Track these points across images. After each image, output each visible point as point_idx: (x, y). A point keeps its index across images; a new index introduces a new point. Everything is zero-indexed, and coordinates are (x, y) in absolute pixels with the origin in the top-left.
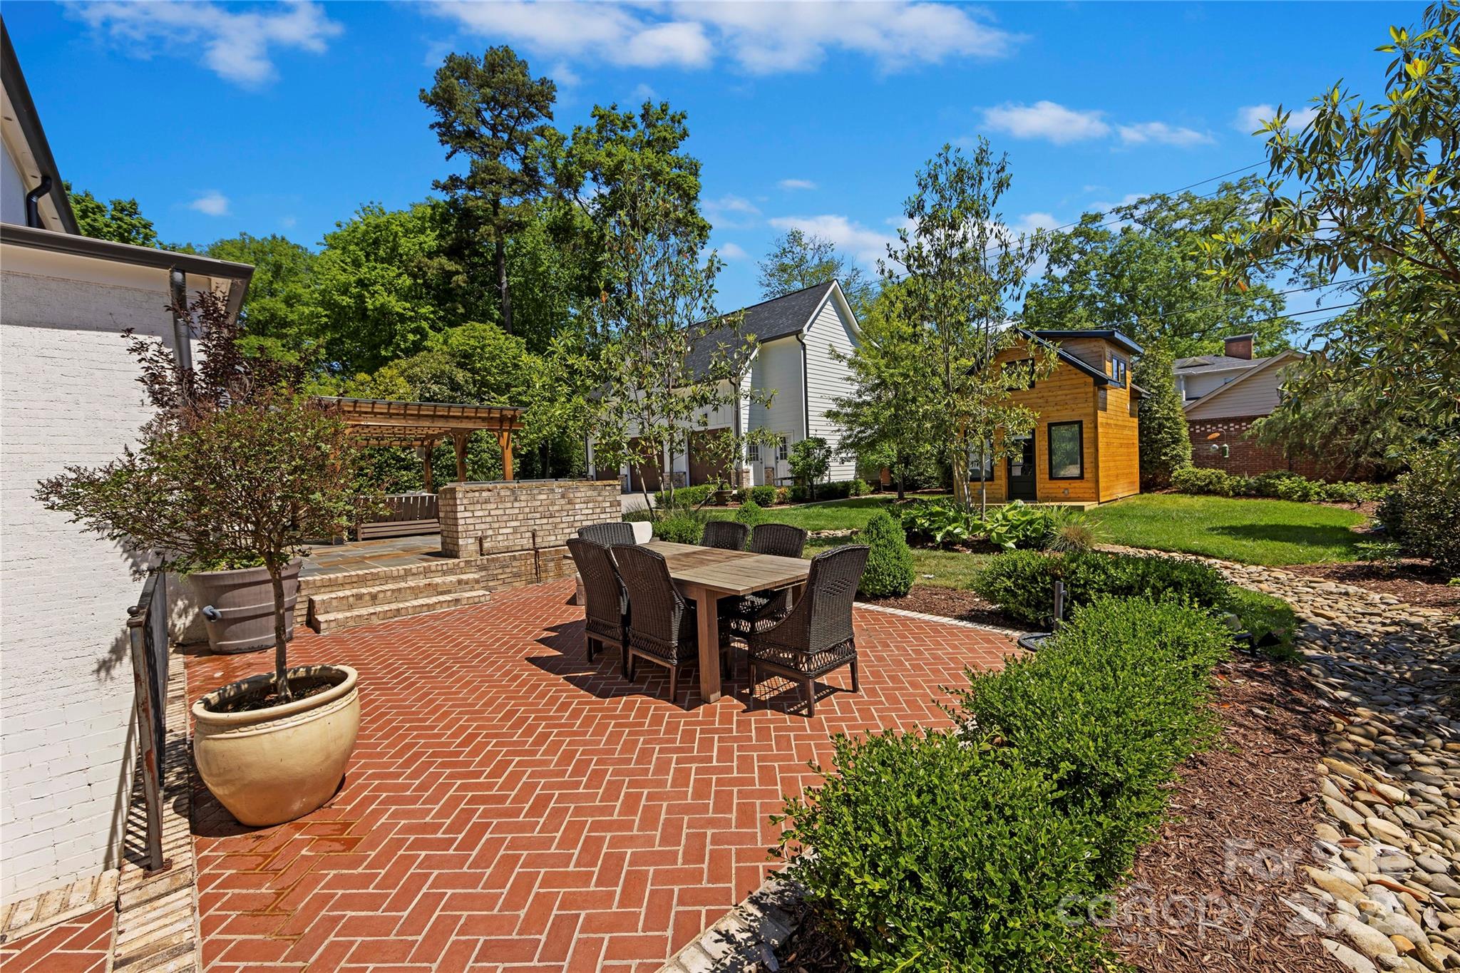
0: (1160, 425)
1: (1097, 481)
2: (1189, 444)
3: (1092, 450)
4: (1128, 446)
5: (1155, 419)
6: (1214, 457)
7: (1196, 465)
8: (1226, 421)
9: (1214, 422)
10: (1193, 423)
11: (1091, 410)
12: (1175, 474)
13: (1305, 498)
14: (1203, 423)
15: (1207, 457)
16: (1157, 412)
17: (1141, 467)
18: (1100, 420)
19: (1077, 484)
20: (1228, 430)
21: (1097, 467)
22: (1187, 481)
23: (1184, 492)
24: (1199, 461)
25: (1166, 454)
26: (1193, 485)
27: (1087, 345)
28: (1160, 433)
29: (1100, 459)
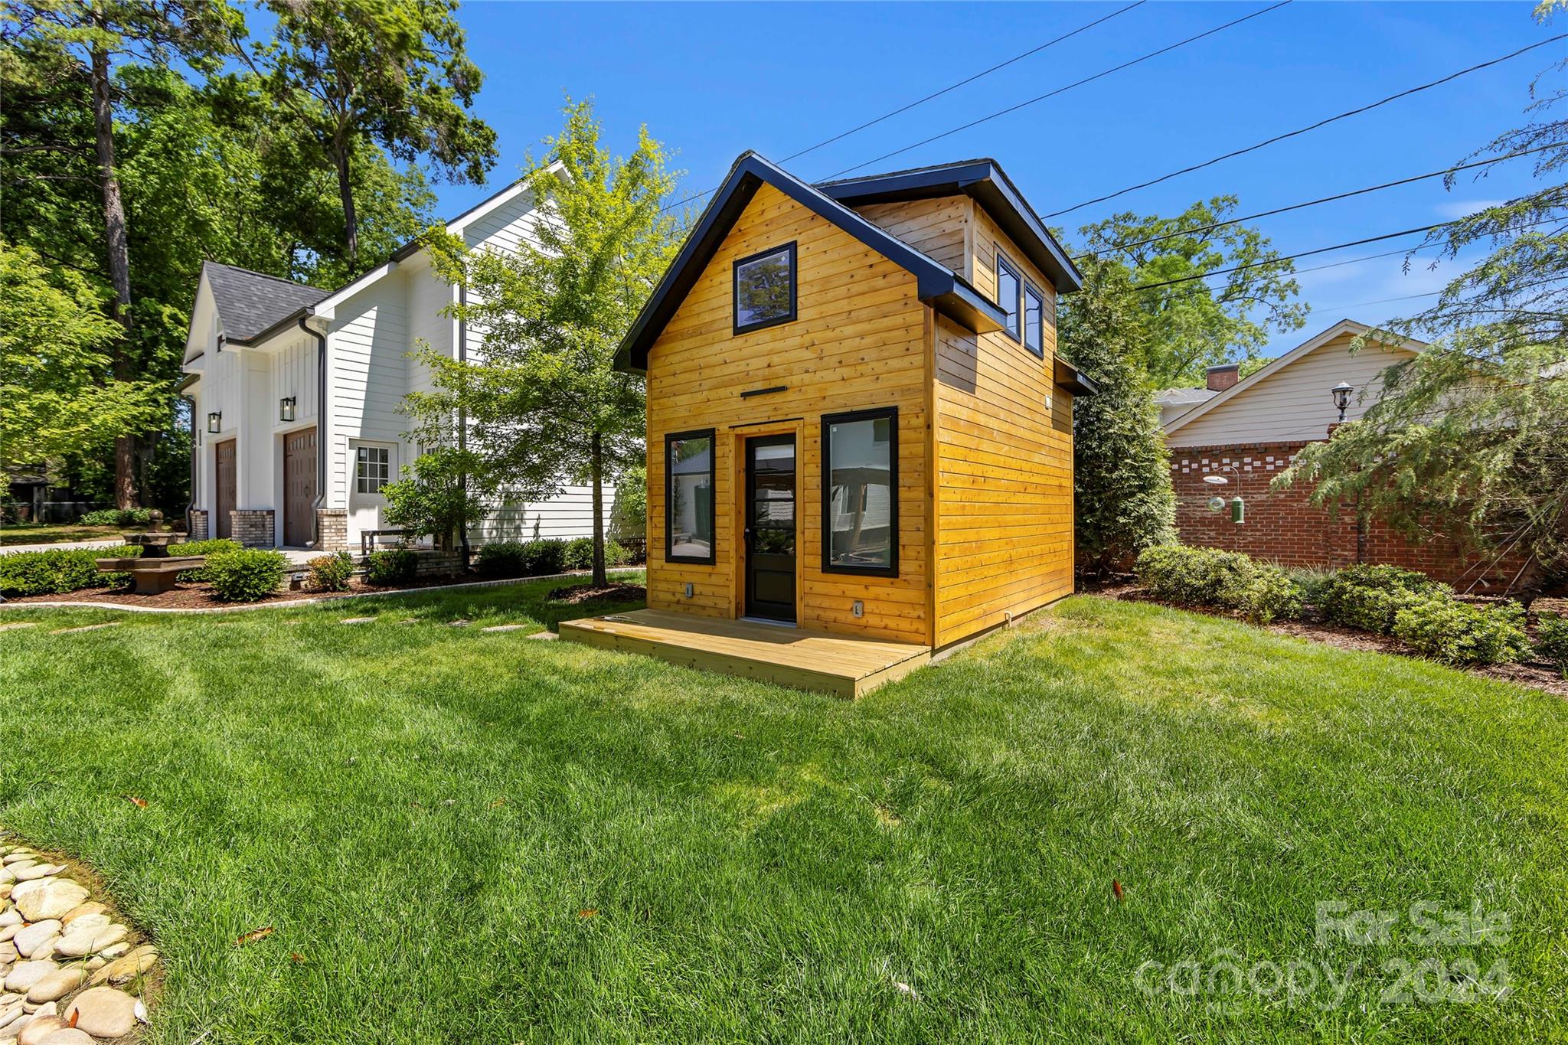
0: (1116, 451)
1: (930, 586)
2: (1170, 494)
3: (919, 494)
4: (1044, 490)
5: (1108, 437)
6: (1215, 521)
7: (1186, 539)
8: (1237, 452)
9: (1214, 453)
10: (1178, 455)
11: (917, 377)
12: (1144, 556)
13: (1481, 657)
14: (1194, 454)
15: (1202, 521)
16: (1112, 422)
17: (1079, 536)
18: (939, 406)
19: (881, 588)
20: (1241, 468)
21: (929, 544)
22: (1168, 574)
23: (1161, 597)
24: (1191, 530)
25: (1125, 512)
26: (1180, 582)
27: (932, 218)
28: (1116, 467)
29: (940, 521)
